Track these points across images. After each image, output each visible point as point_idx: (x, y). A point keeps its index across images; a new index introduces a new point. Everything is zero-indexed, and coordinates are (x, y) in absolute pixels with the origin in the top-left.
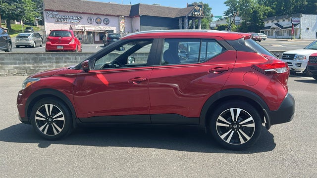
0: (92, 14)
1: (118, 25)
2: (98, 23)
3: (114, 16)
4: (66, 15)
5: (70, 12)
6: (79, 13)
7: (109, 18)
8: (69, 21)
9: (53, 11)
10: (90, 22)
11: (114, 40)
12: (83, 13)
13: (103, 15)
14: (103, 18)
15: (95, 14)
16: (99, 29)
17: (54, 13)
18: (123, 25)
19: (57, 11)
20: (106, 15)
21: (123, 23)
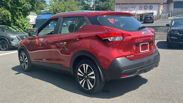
0: (142, 4)
1: (158, 9)
2: (146, 9)
3: (156, 4)
4: (127, 6)
5: (129, 4)
6: (134, 4)
7: (153, 5)
8: (128, 9)
9: (120, 4)
10: (141, 9)
11: (148, 19)
12: (136, 4)
13: (149, 4)
14: (148, 6)
15: (144, 4)
16: (146, 12)
17: (120, 5)
18: (162, 9)
19: (122, 4)
20: (151, 4)
21: (162, 8)
